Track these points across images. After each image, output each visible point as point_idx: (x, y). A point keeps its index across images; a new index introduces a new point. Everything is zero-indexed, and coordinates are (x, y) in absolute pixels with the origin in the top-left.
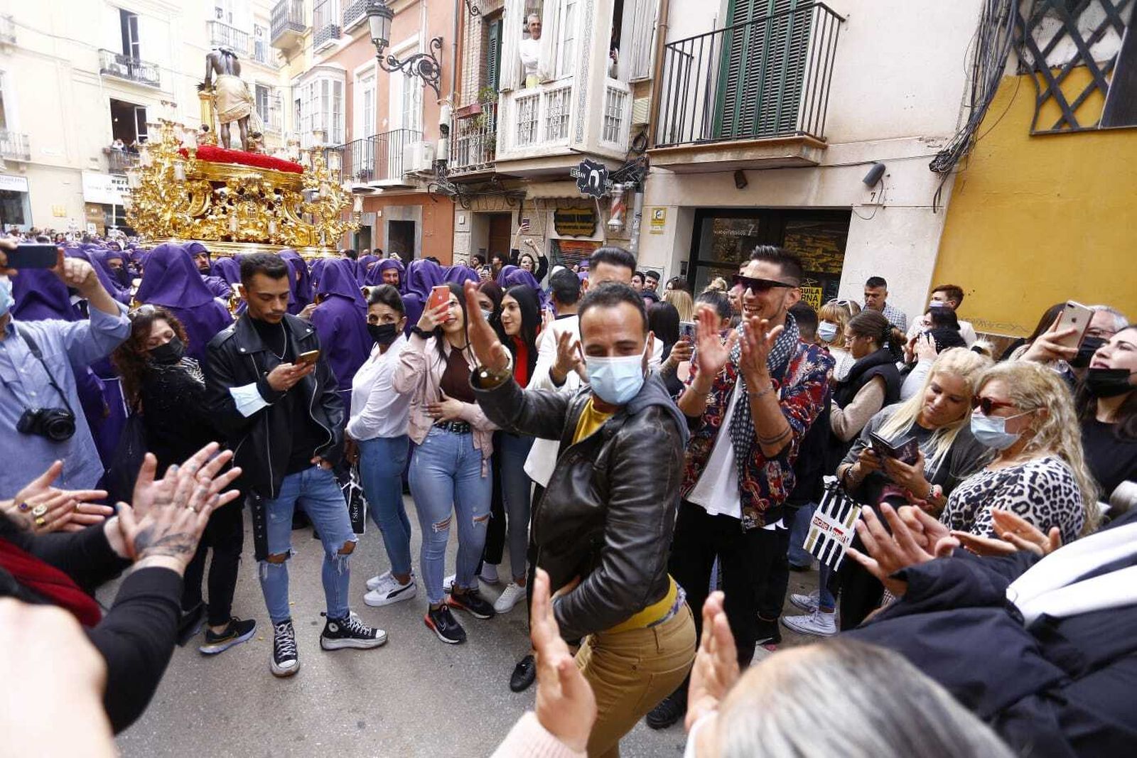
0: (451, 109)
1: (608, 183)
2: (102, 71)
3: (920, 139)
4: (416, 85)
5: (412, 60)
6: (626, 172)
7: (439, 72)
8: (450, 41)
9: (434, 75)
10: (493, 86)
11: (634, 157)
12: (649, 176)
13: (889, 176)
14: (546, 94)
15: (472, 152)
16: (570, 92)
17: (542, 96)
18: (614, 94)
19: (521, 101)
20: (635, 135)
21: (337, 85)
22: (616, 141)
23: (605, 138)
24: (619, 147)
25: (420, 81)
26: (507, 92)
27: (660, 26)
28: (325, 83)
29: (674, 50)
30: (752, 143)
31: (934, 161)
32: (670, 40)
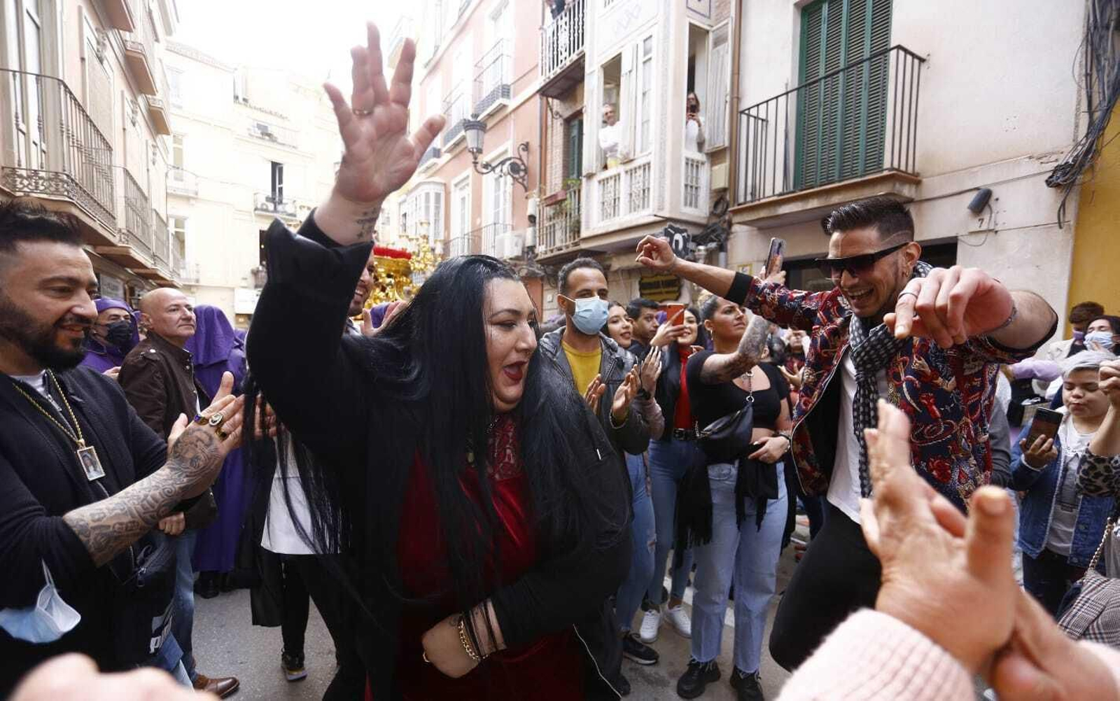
0: (538, 200)
1: (691, 245)
2: (256, 209)
3: (1030, 158)
4: (506, 183)
5: (503, 163)
6: (708, 235)
7: (526, 171)
8: (535, 144)
9: (522, 174)
10: (575, 176)
11: (714, 220)
12: (732, 236)
13: (997, 199)
14: (627, 172)
15: (559, 234)
16: (649, 167)
17: (623, 176)
18: (692, 165)
19: (603, 182)
20: (715, 199)
21: (438, 196)
22: (696, 207)
23: (686, 204)
24: (700, 211)
25: (509, 179)
26: (590, 176)
27: (732, 99)
28: (427, 195)
29: (749, 115)
30: (839, 187)
31: (1051, 177)
32: (744, 106)
